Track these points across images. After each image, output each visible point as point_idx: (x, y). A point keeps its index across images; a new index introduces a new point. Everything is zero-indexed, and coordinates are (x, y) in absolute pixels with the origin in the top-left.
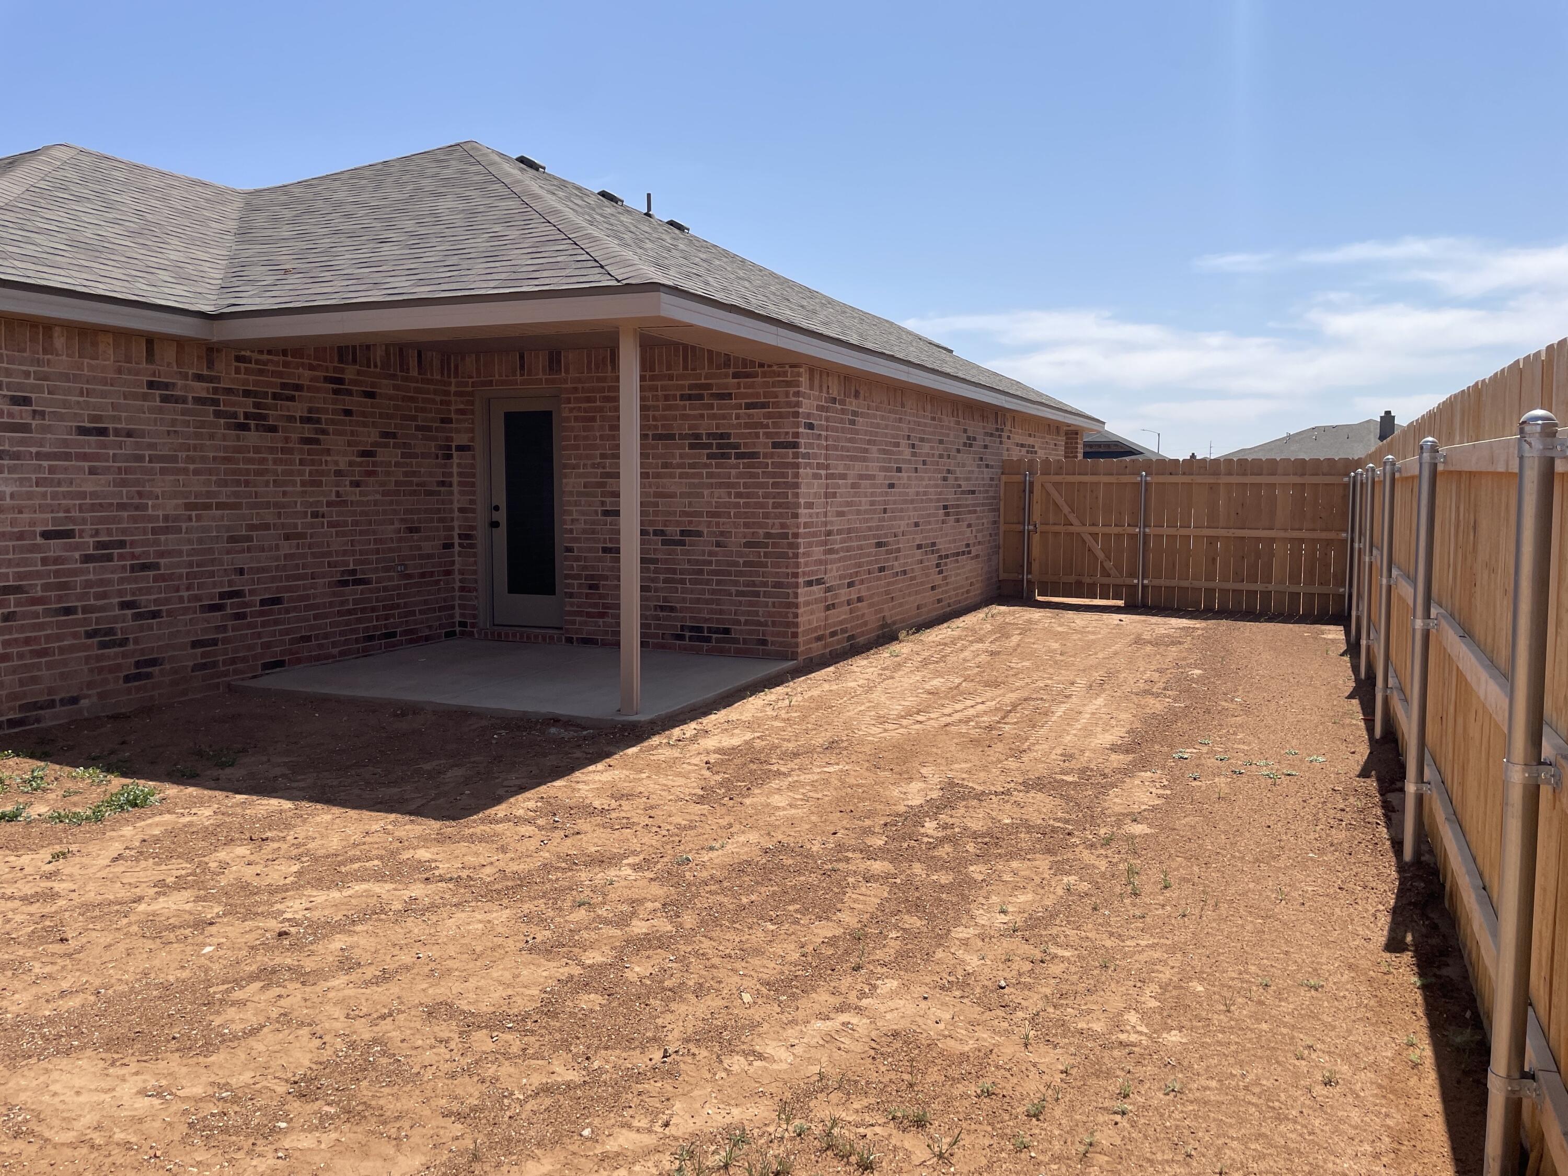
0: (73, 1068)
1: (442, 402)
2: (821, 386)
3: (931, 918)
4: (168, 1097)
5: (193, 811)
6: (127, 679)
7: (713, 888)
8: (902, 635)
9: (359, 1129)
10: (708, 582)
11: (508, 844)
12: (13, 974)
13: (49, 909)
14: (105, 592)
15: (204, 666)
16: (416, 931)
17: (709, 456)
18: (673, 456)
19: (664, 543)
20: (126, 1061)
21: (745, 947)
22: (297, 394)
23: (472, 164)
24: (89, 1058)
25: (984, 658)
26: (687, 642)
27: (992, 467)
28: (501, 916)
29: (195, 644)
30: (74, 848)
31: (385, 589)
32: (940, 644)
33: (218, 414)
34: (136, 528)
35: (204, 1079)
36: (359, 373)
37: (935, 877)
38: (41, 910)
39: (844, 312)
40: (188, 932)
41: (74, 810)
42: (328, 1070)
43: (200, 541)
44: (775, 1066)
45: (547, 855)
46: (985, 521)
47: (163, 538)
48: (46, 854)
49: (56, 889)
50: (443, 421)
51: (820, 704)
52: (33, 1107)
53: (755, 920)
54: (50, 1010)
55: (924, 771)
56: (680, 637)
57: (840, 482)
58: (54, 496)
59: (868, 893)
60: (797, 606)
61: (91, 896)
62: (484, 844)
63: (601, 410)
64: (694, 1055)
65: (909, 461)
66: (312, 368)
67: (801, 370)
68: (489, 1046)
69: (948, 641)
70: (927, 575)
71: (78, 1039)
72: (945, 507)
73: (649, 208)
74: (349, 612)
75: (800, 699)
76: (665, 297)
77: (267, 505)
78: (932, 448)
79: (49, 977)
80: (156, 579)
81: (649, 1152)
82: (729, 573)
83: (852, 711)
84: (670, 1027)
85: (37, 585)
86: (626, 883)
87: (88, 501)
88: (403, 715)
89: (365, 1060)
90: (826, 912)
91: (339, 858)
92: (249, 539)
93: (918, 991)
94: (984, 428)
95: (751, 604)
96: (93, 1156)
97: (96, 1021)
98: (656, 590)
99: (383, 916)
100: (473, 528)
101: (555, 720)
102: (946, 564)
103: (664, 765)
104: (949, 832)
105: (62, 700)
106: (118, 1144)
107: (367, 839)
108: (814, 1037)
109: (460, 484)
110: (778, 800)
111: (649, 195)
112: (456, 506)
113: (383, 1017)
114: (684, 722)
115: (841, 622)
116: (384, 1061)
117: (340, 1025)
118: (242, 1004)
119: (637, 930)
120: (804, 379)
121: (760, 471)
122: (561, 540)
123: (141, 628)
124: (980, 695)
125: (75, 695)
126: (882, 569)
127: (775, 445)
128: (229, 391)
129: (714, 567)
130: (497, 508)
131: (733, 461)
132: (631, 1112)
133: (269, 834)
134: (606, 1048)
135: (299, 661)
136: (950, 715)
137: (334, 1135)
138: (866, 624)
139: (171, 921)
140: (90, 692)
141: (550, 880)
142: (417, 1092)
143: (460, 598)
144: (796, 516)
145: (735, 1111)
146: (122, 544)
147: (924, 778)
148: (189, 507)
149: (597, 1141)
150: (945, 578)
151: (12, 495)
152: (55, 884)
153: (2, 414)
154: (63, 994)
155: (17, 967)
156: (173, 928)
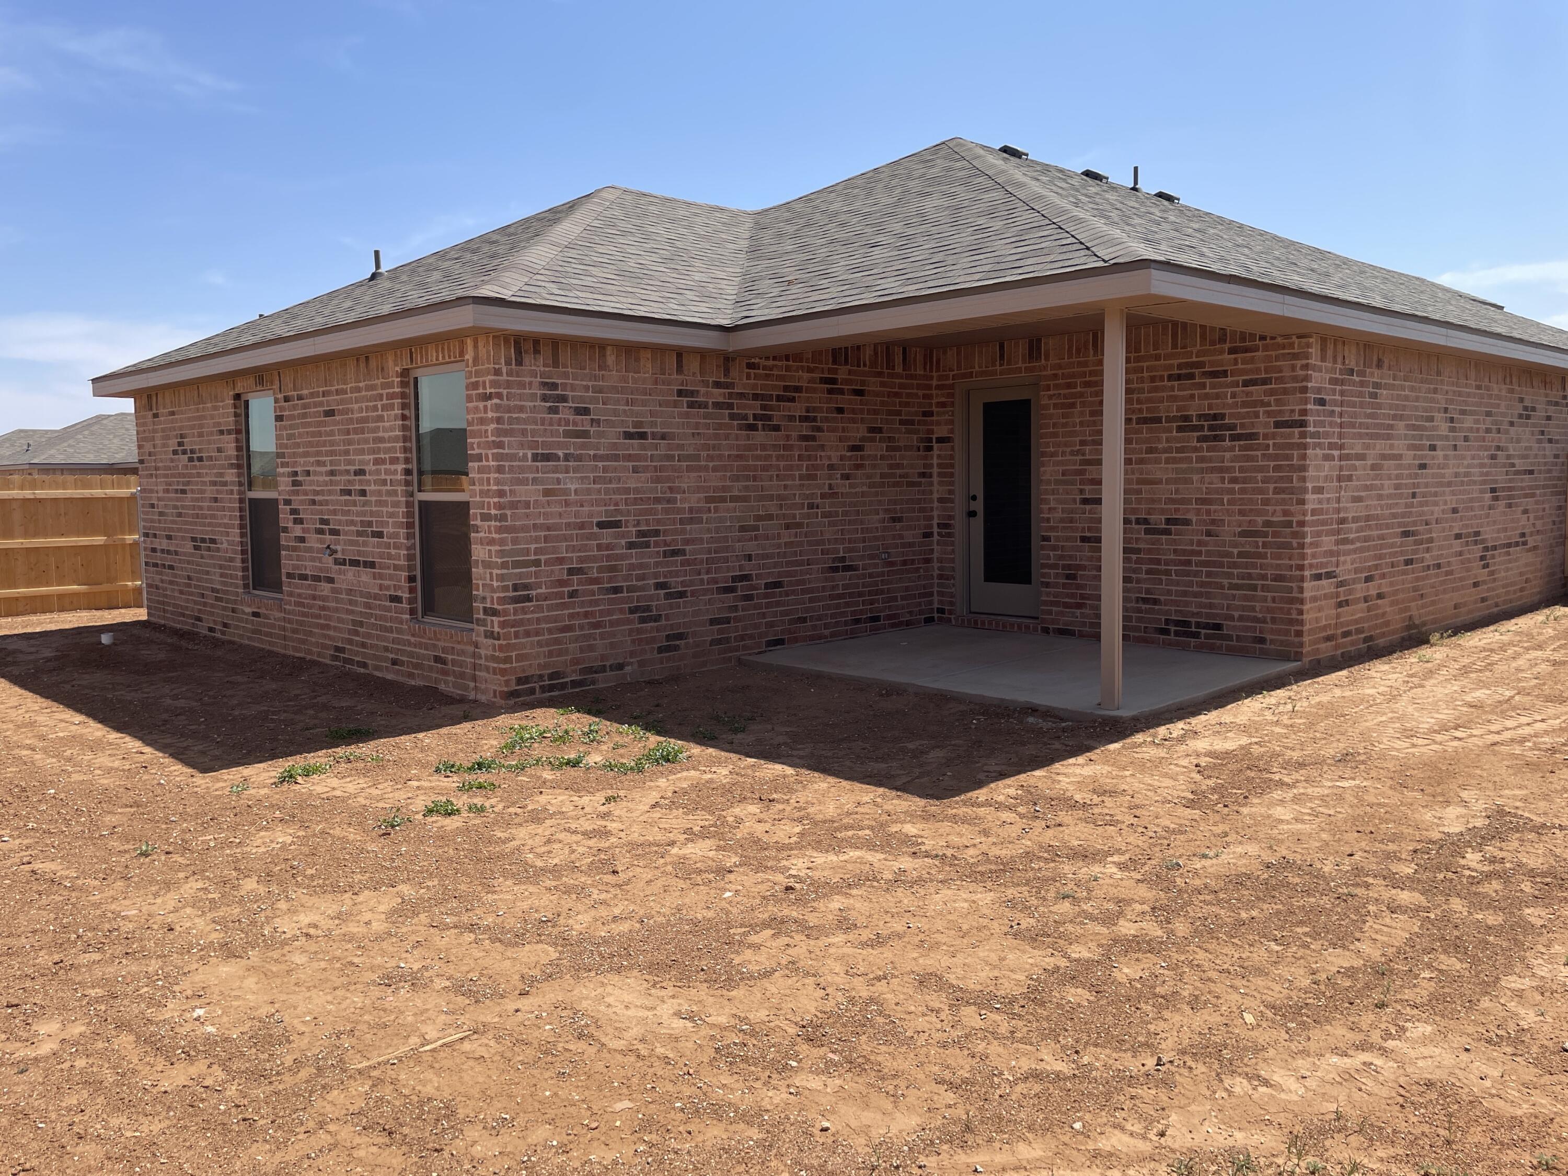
0: (623, 985)
1: (925, 396)
2: (1335, 357)
3: (1475, 961)
4: (698, 1022)
5: (713, 769)
6: (660, 650)
7: (1208, 898)
8: (1435, 637)
9: (860, 1080)
10: (1197, 573)
11: (990, 828)
12: (577, 897)
13: (604, 844)
14: (644, 574)
15: (719, 642)
16: (906, 901)
17: (1200, 440)
18: (1159, 440)
19: (1147, 532)
20: (664, 984)
21: (1246, 964)
22: (796, 395)
23: (957, 160)
24: (636, 977)
25: (1544, 668)
26: (1172, 637)
27: (1557, 442)
28: (985, 898)
29: (713, 622)
30: (622, 793)
31: (871, 575)
32: (1485, 650)
33: (732, 417)
34: (668, 519)
35: (727, 1010)
36: (850, 372)
37: (1480, 917)
38: (598, 845)
39: (1365, 272)
40: (711, 876)
41: (621, 761)
42: (831, 1020)
43: (717, 530)
44: (1283, 1096)
45: (1029, 843)
46: (1547, 506)
47: (688, 527)
48: (600, 797)
49: (609, 828)
50: (925, 414)
51: (1330, 711)
52: (592, 1015)
53: (1257, 938)
54: (605, 932)
55: (1465, 795)
56: (1165, 632)
57: (1357, 463)
58: (607, 492)
59: (1394, 924)
60: (1302, 602)
61: (635, 837)
62: (966, 826)
63: (1081, 395)
64: (1190, 1068)
65: (1447, 438)
66: (810, 370)
67: (1311, 340)
68: (977, 1023)
69: (1495, 646)
70: (1468, 570)
71: (627, 960)
72: (1493, 490)
73: (1136, 182)
74: (840, 596)
75: (1305, 704)
76: (1155, 273)
77: (771, 498)
78: (1477, 422)
79: (603, 902)
80: (682, 564)
81: (1143, 1159)
82: (1221, 565)
83: (1371, 722)
84: (1163, 1035)
85: (593, 567)
86: (1111, 881)
87: (632, 496)
88: (888, 694)
89: (864, 1017)
90: (1342, 940)
91: (836, 825)
92: (756, 528)
93: (1459, 1041)
94: (1547, 396)
95: (1246, 598)
96: (639, 1065)
97: (640, 946)
98: (1138, 581)
99: (875, 884)
100: (951, 517)
101: (1033, 710)
102: (1493, 557)
103: (1149, 765)
104: (1498, 867)
105: (611, 666)
106: (658, 1057)
107: (859, 809)
108: (1329, 1072)
109: (940, 475)
110: (1279, 812)
111: (1136, 169)
112: (935, 496)
113: (879, 979)
114: (1171, 721)
115: (1357, 621)
116: (880, 1020)
117: (841, 980)
118: (757, 947)
119: (1124, 931)
120: (1314, 351)
121: (1259, 453)
122: (1037, 530)
123: (671, 606)
124: (1539, 711)
125: (621, 662)
126: (1408, 562)
127: (1278, 425)
128: (742, 396)
129: (1203, 558)
130: (974, 498)
131: (1227, 443)
132: (1123, 1114)
133: (775, 796)
134: (1096, 1045)
135: (796, 640)
136: (1498, 733)
137: (838, 1082)
138: (1387, 624)
139: (698, 865)
140: (632, 660)
141: (1032, 869)
142: (912, 1055)
143: (939, 585)
144: (1302, 502)
145: (1239, 1135)
146: (657, 533)
147: (1464, 803)
148: (709, 500)
149: (1089, 1137)
150: (1492, 573)
151: (576, 491)
152: (608, 824)
153: (567, 423)
154: (615, 919)
155: (580, 892)
156: (700, 872)
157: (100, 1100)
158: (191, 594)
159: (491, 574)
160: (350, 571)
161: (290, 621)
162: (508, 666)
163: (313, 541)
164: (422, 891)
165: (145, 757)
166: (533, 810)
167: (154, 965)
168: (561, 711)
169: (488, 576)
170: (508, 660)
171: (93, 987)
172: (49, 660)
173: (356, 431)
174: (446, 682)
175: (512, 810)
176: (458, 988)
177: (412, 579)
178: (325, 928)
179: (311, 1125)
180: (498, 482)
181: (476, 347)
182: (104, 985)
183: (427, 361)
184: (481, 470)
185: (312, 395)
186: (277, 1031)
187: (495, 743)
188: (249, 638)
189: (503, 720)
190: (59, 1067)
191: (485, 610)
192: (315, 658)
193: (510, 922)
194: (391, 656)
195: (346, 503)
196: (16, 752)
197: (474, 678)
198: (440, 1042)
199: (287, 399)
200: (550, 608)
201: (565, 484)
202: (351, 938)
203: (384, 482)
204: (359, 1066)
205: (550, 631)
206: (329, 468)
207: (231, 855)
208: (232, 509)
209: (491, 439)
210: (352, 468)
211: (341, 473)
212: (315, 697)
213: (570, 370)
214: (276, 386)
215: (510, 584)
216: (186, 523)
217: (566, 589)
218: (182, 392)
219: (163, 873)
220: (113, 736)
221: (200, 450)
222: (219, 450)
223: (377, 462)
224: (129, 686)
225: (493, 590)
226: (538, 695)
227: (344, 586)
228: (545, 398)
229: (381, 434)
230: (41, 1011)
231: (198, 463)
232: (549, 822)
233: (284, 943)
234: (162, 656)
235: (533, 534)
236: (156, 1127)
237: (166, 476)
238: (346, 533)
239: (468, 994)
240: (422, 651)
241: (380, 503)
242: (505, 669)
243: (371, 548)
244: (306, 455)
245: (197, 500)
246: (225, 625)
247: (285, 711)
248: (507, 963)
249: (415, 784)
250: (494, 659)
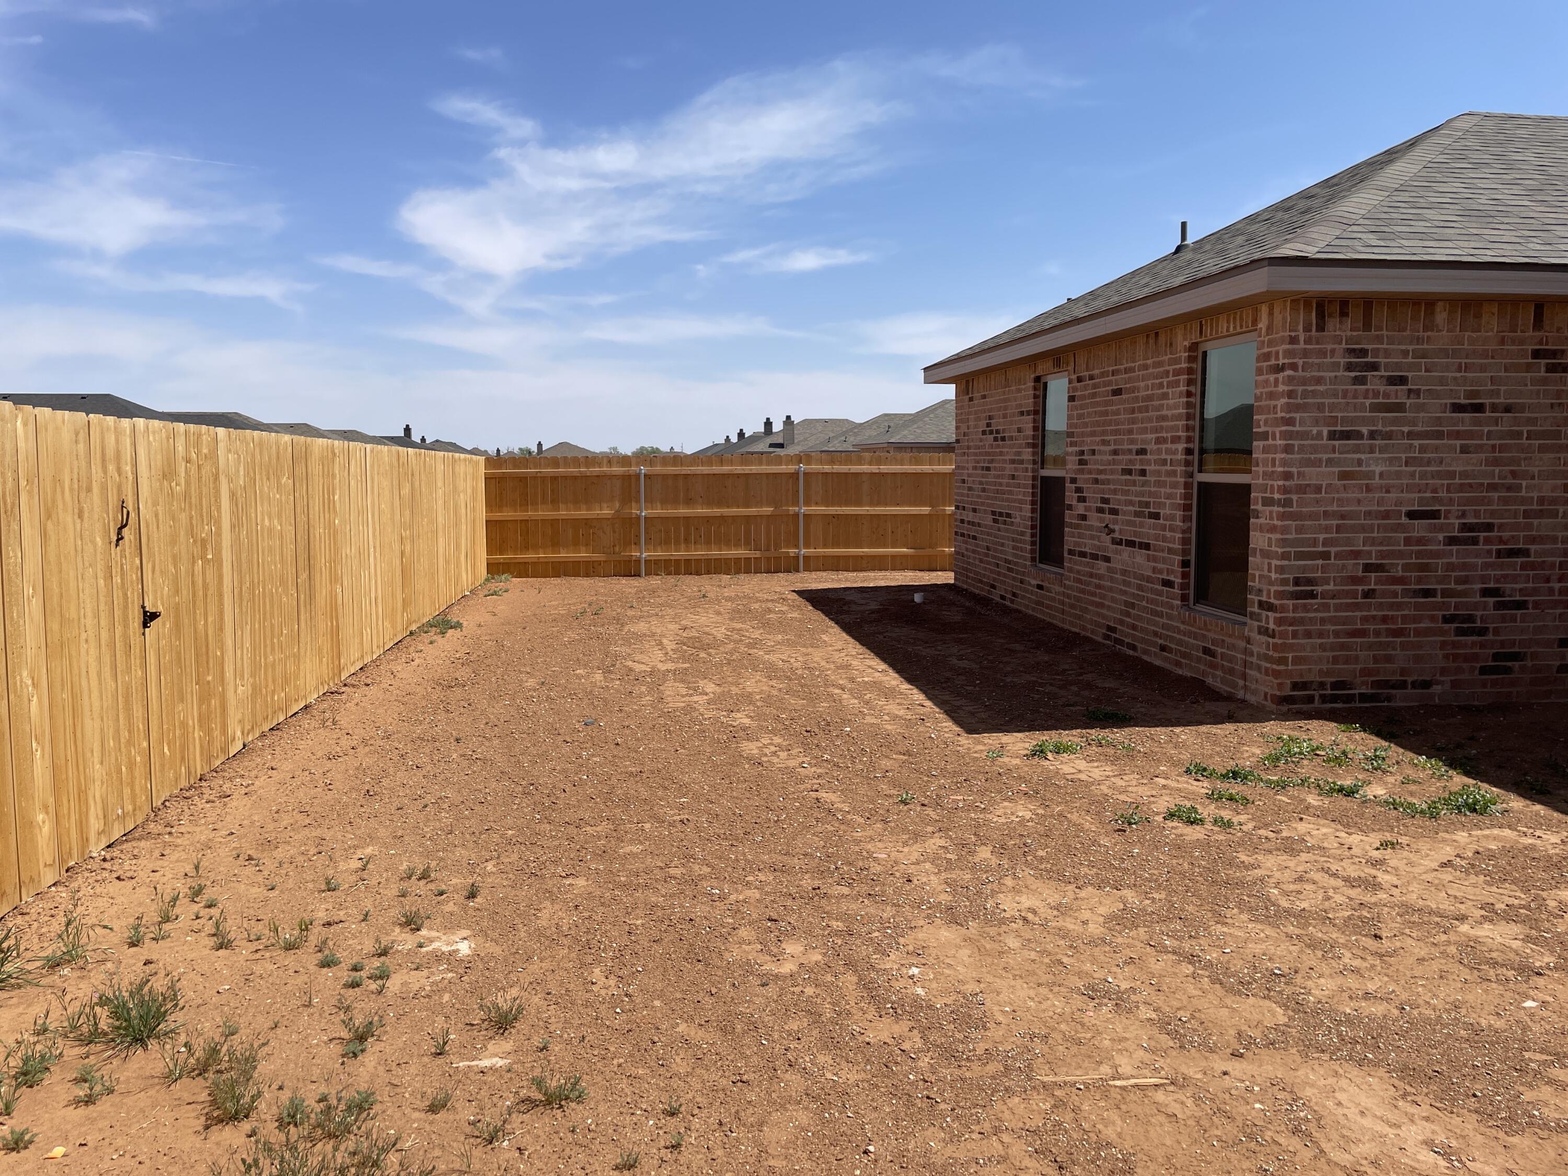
0: (1362, 1083)
4: (1456, 1163)
5: (1538, 833)
6: (1484, 671)
12: (1323, 956)
13: (1369, 898)
14: (1467, 576)
20: (1418, 1099)
24: (1381, 1078)
30: (1404, 840)
34: (1506, 510)
35: (1500, 1160)
38: (1361, 897)
40: (1511, 974)
41: (1410, 799)
47: (1536, 522)
48: (1375, 839)
49: (1379, 880)
52: (1316, 1108)
54: (1351, 1009)
58: (1423, 476)
61: (1412, 898)
71: (1373, 1053)
79: (1356, 971)
80: (1524, 567)
85: (1398, 564)
87: (1457, 481)
97: (1394, 1039)
105: (1413, 682)
118: (1560, 1086)
123: (1503, 619)
125: (1428, 679)
139: (1494, 955)
140: (1442, 679)
146: (1489, 527)
151: (1381, 474)
152: (1379, 874)
153: (1376, 394)
154: (1367, 996)
155: (1328, 950)
156: (1494, 964)
157: (815, 1033)
158: (989, 563)
159: (1269, 564)
160: (1126, 551)
161: (1069, 597)
162: (1282, 668)
163: (1094, 520)
164: (1148, 902)
165: (925, 710)
166: (1287, 838)
167: (889, 912)
168: (1343, 727)
169: (1266, 567)
170: (1282, 661)
171: (837, 920)
172: (873, 612)
173: (1140, 410)
174: (1214, 676)
175: (1262, 832)
176: (1164, 1024)
177: (1185, 564)
178: (1043, 916)
179: (987, 1126)
180: (1284, 463)
181: (1271, 314)
182: (846, 920)
183: (1217, 332)
184: (1266, 450)
185: (1103, 375)
186: (976, 1014)
187: (1258, 751)
188: (1034, 609)
189: (1271, 727)
190: (792, 989)
191: (1261, 604)
192: (1089, 635)
193: (1237, 965)
194: (1160, 642)
195: (1127, 483)
196: (831, 689)
197: (1244, 677)
198: (1133, 1081)
199: (1079, 380)
200: (1338, 608)
201: (1368, 465)
202: (1063, 934)
203: (1164, 462)
204: (1046, 1079)
205: (1337, 634)
206: (1112, 447)
207: (974, 820)
208: (1025, 486)
209: (1280, 415)
210: (1134, 447)
211: (1124, 452)
212: (1081, 674)
213: (1385, 332)
214: (1071, 368)
215: (1291, 577)
216: (988, 498)
217: (1360, 588)
218: (993, 376)
219: (916, 824)
220: (905, 686)
221: (1004, 430)
222: (1019, 430)
223: (1159, 441)
224: (926, 643)
225: (1271, 583)
226: (1317, 704)
227: (1119, 566)
228: (1349, 367)
229: (1164, 412)
230: (791, 933)
231: (1001, 443)
232: (1304, 856)
233: (1003, 922)
234: (958, 618)
235: (1323, 522)
236: (853, 1077)
237: (975, 454)
238: (1125, 513)
239: (1174, 1035)
240: (1191, 641)
241: (1159, 484)
242: (1279, 672)
243: (1147, 530)
244: (1093, 434)
245: (998, 477)
246: (1014, 595)
247: (1051, 685)
248: (1224, 1012)
249: (1161, 781)
250: (1267, 658)
